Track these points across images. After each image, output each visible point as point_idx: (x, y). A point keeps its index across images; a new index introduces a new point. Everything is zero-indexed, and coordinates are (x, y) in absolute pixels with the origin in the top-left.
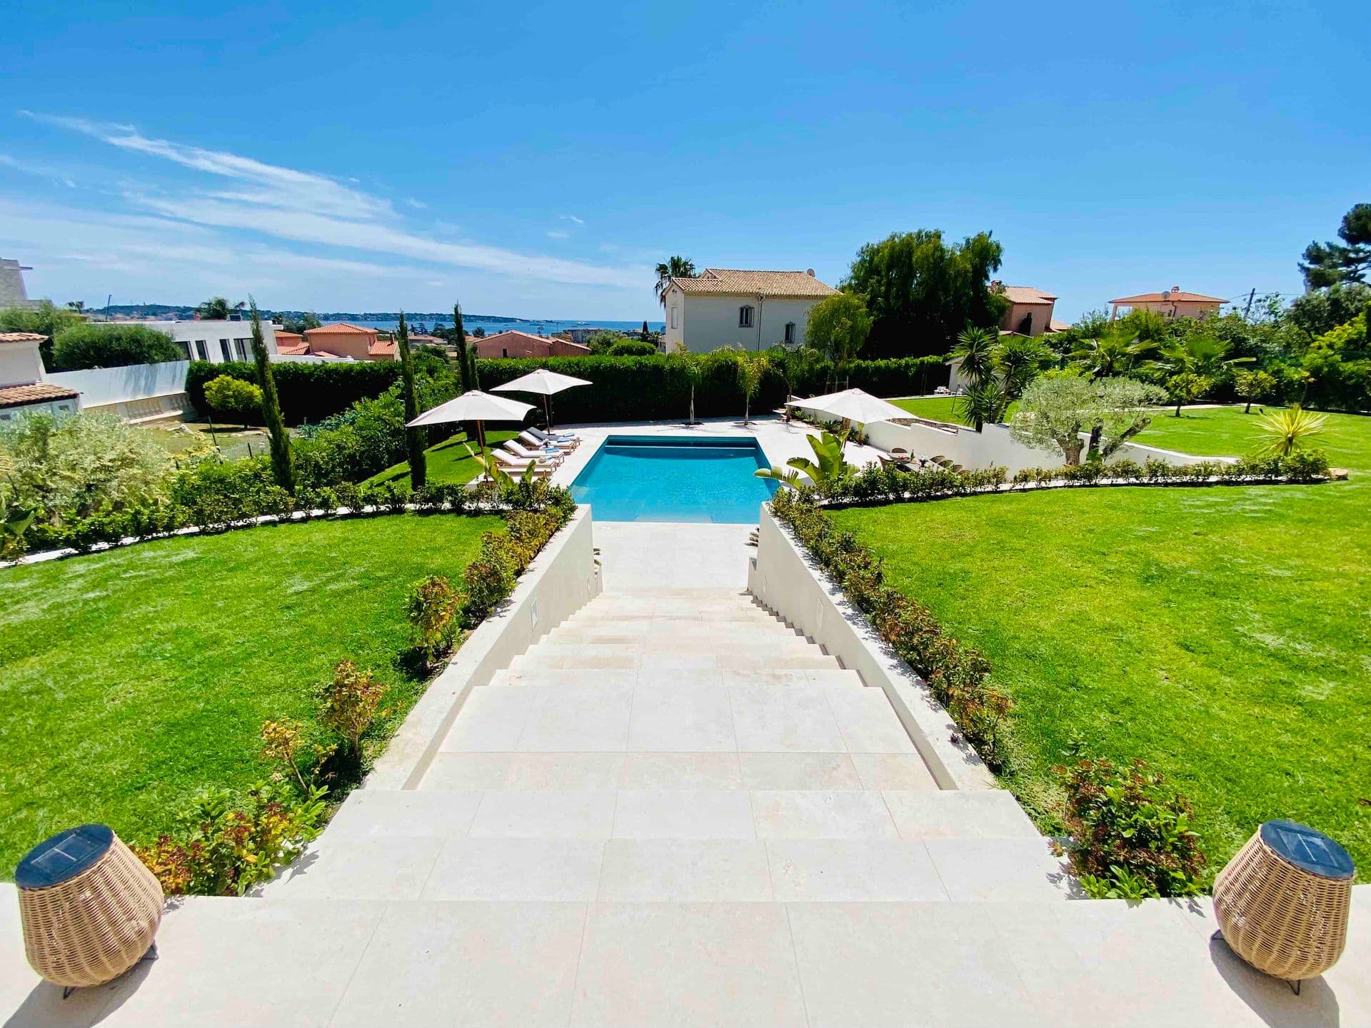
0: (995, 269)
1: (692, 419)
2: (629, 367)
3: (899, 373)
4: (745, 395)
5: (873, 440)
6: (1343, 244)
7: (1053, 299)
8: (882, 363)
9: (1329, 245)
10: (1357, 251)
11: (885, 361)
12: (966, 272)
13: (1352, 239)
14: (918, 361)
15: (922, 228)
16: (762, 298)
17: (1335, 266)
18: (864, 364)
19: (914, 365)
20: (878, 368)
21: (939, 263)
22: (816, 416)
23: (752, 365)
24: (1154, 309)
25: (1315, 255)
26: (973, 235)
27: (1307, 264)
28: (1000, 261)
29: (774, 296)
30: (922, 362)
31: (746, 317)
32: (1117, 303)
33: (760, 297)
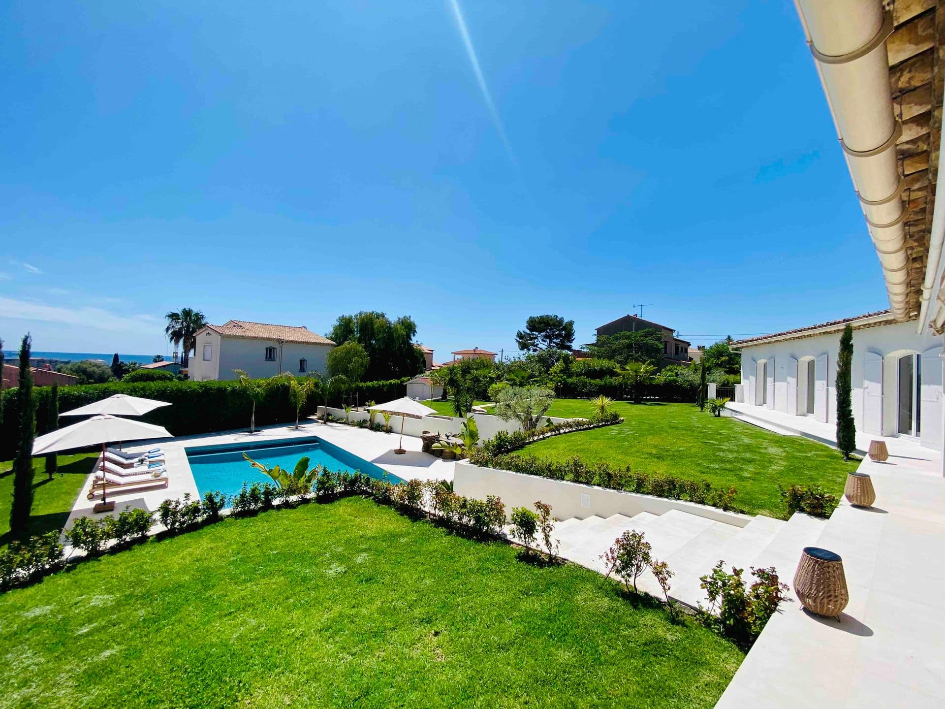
0: (414, 335)
1: (253, 428)
2: (195, 390)
3: (380, 389)
4: (296, 407)
5: (394, 430)
6: (528, 332)
7: (432, 351)
8: (369, 384)
9: (524, 332)
10: (533, 335)
11: (372, 383)
12: (403, 336)
13: (531, 330)
14: (388, 382)
15: (374, 311)
16: (283, 342)
17: (527, 340)
18: (361, 384)
19: (387, 385)
20: (368, 387)
21: (388, 329)
22: (348, 418)
23: (300, 386)
24: (471, 357)
25: (520, 336)
26: (402, 317)
27: (518, 339)
28: (415, 331)
29: (292, 342)
30: (391, 383)
31: (270, 354)
32: (455, 353)
33: (280, 341)
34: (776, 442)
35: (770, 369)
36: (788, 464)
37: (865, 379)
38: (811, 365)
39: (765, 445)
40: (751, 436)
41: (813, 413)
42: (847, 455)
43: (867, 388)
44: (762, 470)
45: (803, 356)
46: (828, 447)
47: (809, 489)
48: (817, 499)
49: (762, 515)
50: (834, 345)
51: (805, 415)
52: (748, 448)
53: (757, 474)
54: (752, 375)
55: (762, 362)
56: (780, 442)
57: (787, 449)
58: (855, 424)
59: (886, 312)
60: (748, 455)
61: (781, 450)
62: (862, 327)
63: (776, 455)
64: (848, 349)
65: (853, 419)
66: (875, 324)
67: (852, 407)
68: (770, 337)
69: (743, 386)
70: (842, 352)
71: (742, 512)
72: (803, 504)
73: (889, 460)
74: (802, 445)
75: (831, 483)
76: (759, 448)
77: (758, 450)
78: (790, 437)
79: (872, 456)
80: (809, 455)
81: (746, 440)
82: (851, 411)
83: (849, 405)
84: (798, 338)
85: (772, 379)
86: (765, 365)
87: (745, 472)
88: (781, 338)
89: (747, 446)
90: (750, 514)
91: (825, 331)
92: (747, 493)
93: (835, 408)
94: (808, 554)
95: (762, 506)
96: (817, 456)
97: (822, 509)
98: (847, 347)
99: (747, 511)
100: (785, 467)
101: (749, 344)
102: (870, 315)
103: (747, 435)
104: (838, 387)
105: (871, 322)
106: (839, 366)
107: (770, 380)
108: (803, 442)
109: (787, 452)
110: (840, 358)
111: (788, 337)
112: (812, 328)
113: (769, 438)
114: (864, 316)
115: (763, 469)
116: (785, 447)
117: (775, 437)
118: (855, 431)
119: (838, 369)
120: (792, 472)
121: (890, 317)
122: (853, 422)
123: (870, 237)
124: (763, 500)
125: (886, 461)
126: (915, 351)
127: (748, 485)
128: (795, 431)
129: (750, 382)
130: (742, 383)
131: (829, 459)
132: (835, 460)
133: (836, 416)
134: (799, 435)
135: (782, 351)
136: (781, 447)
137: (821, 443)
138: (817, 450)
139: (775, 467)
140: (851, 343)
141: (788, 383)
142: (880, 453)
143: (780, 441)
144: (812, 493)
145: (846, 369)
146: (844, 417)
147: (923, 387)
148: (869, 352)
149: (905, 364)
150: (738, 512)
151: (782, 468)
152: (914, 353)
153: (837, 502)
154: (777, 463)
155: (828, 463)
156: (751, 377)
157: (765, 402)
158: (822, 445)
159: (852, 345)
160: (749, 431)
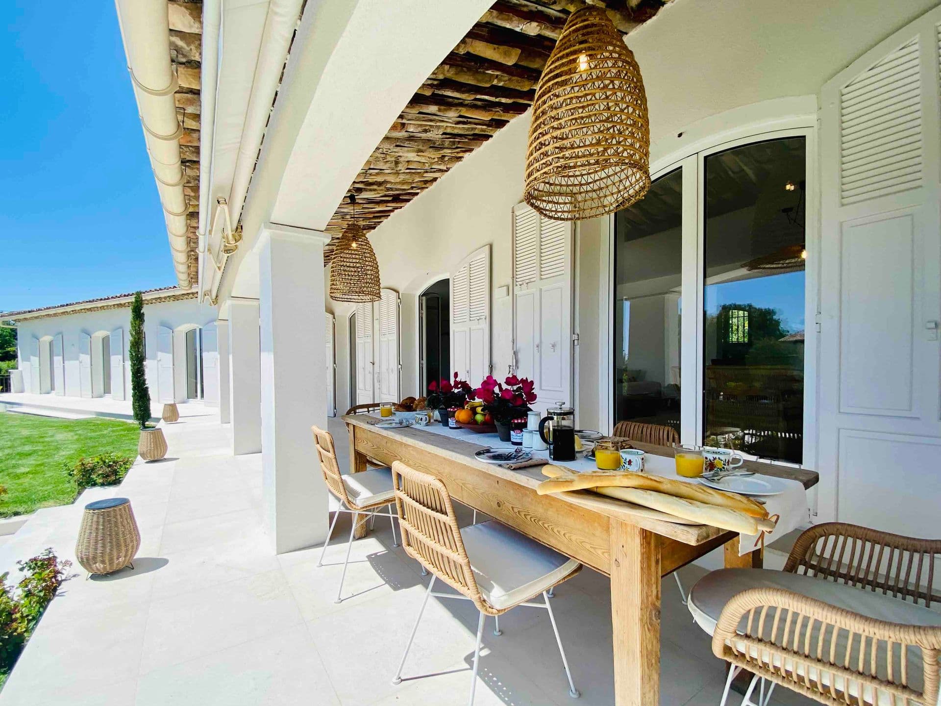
34: (67, 427)
35: (57, 348)
36: (80, 446)
37: (158, 351)
38: (106, 341)
39: (50, 433)
40: (35, 427)
41: (109, 392)
42: (143, 425)
43: (160, 360)
44: (45, 460)
45: (97, 331)
46: (126, 422)
47: (101, 459)
48: (110, 466)
49: (45, 507)
50: (128, 315)
51: (101, 397)
52: (28, 440)
53: (38, 465)
54: (35, 356)
55: (47, 339)
56: (71, 426)
57: (79, 432)
58: (149, 393)
59: (175, 287)
60: (27, 448)
61: (72, 434)
62: (154, 301)
63: (65, 440)
64: (140, 318)
65: (147, 388)
66: (165, 298)
67: (146, 377)
68: (55, 307)
69: (21, 372)
70: (134, 321)
71: (16, 514)
72: (94, 477)
73: (179, 420)
74: (98, 425)
75: (128, 452)
76: (43, 437)
77: (41, 440)
78: (84, 420)
79: (165, 419)
80: (105, 432)
81: (25, 432)
82: (145, 380)
83: (143, 374)
84: (90, 310)
85: (61, 358)
86: (51, 344)
87: (22, 468)
88: (69, 309)
89: (26, 438)
90: (28, 513)
91: (119, 303)
92: (24, 490)
93: (131, 378)
94: (90, 509)
95: (44, 499)
96: (113, 431)
97: (116, 475)
98: (138, 315)
99: (23, 510)
100: (76, 450)
101: (28, 316)
102: (160, 289)
103: (26, 427)
104: (132, 359)
105: (162, 295)
106: (132, 335)
107: (58, 359)
108: (98, 422)
109: (80, 435)
110: (132, 327)
111: (78, 307)
112: (105, 299)
113: (56, 425)
114: (156, 290)
115: (47, 458)
116: (76, 431)
117: (65, 422)
118: (149, 399)
119: (131, 338)
120: (84, 453)
121: (178, 292)
122: (148, 391)
123: (147, 153)
124: (46, 491)
125: (178, 421)
126: (197, 325)
127: (26, 481)
128: (90, 413)
129: (32, 365)
130: (20, 368)
131: (126, 432)
132: (132, 432)
133: (131, 387)
134: (94, 416)
135: (71, 325)
136: (70, 431)
137: (118, 420)
138: (114, 425)
139: (64, 453)
140: (142, 311)
141: (81, 362)
142: (172, 414)
143: (69, 426)
144: (104, 462)
145: (139, 339)
146: (139, 387)
147: (204, 354)
148: (161, 326)
149: (190, 336)
150: (11, 516)
151: (72, 452)
152: (197, 326)
153: (132, 463)
154: (65, 448)
155: (124, 436)
156: (32, 358)
157: (53, 388)
158: (120, 422)
159: (143, 314)
160: (30, 423)
